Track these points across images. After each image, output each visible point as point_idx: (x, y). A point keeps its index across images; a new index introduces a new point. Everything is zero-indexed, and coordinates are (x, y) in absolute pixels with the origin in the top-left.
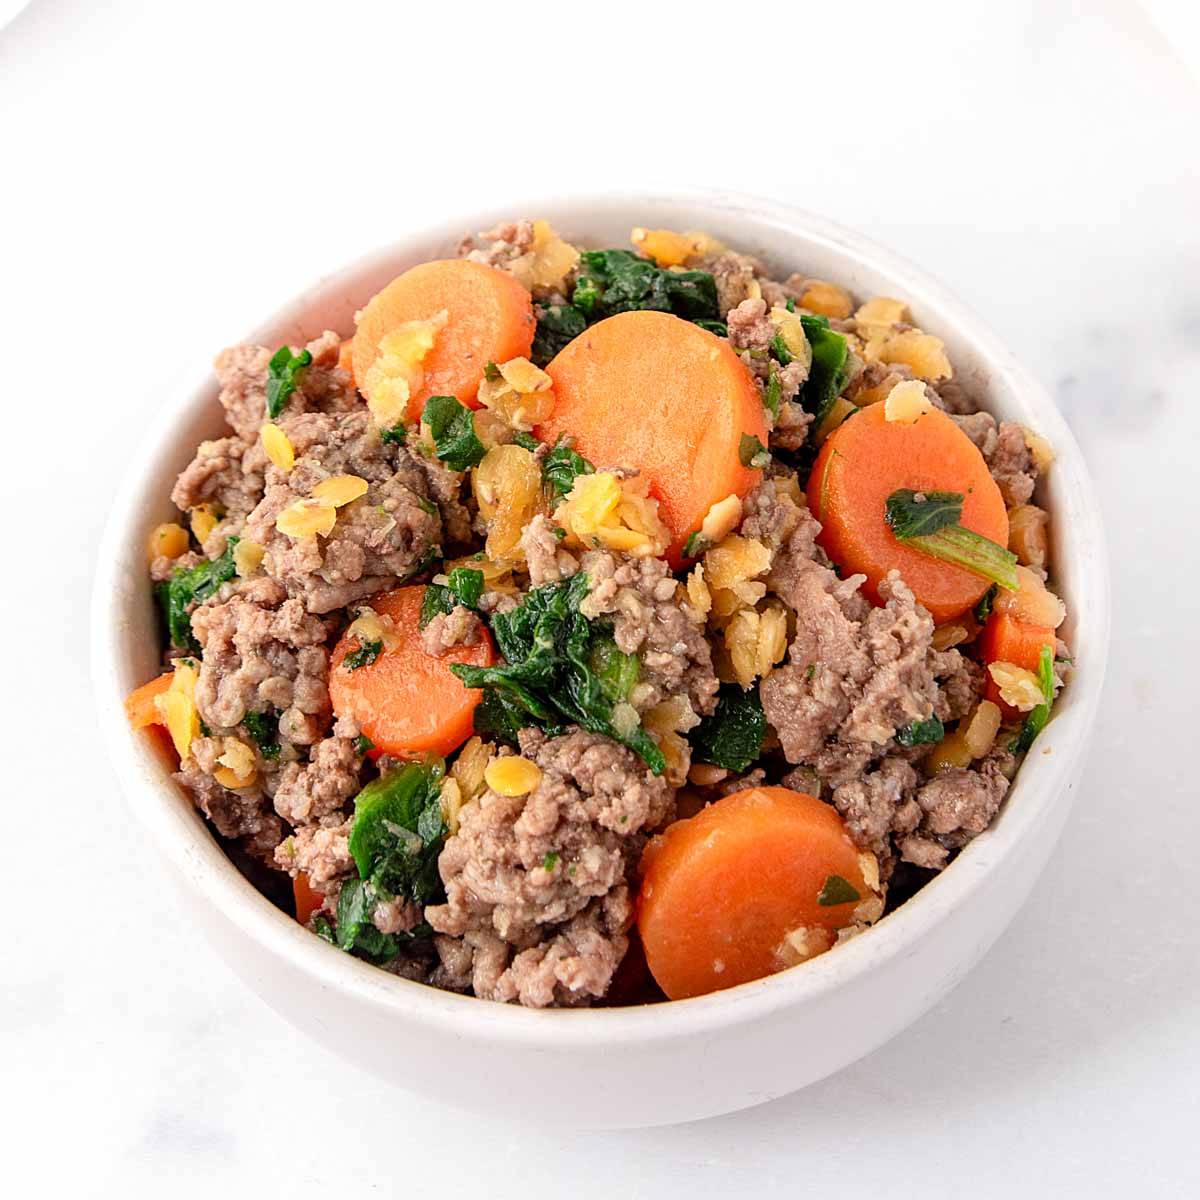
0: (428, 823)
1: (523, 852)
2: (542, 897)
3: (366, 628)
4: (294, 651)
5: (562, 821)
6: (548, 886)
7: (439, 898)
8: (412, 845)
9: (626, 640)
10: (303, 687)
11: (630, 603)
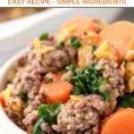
0: (56, 112)
1: (75, 112)
2: (78, 121)
3: (49, 76)
4: (33, 81)
5: (85, 106)
6: (80, 119)
7: (56, 123)
8: (52, 114)
9: (105, 75)
10: (34, 88)
11: (107, 67)
